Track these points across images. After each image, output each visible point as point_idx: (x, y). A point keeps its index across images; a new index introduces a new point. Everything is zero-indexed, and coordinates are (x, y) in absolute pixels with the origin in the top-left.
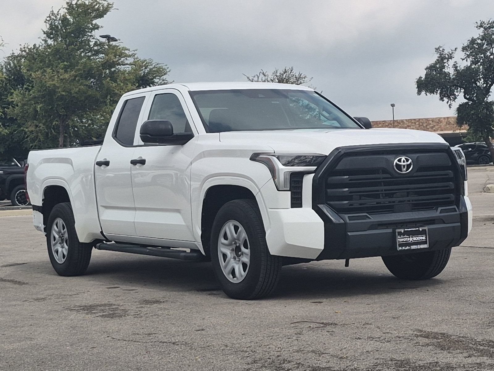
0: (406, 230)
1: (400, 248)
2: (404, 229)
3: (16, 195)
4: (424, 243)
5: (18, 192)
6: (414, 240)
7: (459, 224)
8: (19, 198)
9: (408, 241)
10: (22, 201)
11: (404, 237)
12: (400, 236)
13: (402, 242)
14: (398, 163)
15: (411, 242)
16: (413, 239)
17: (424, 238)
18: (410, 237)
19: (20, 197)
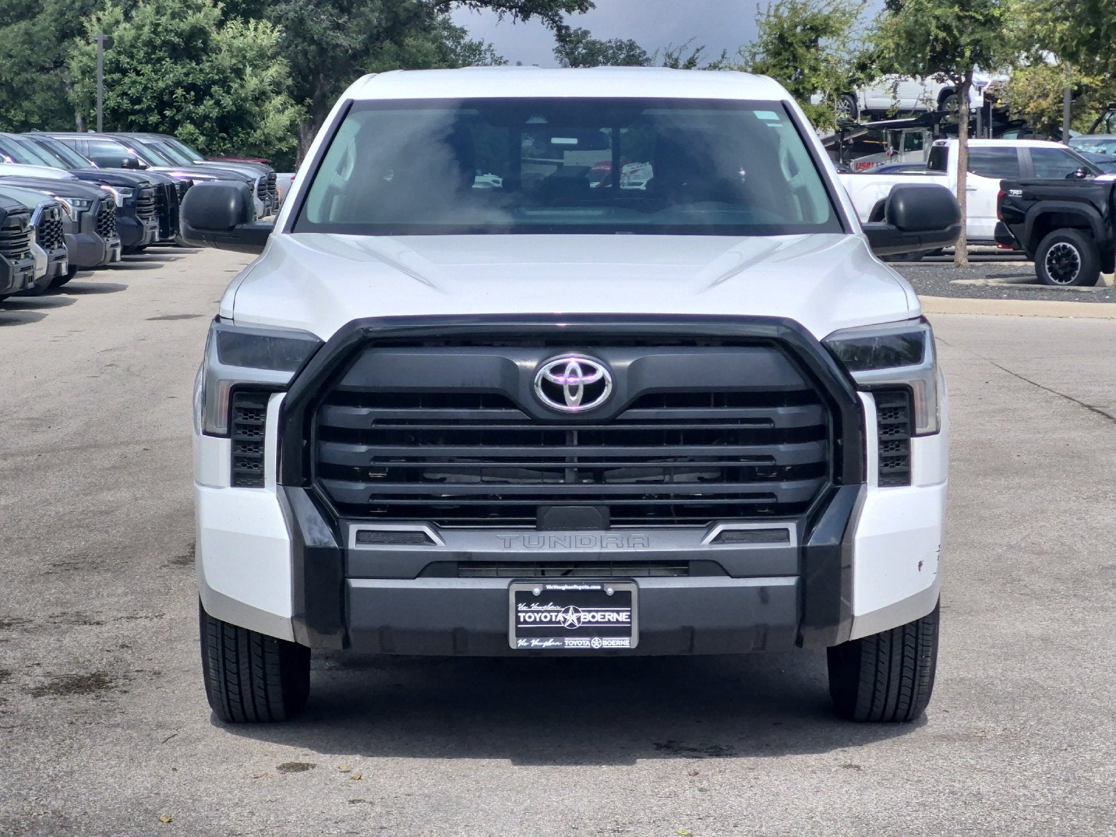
0: (549, 587)
1: (522, 643)
2: (545, 584)
3: (1048, 255)
4: (623, 631)
5: (1052, 249)
6: (582, 620)
7: (791, 581)
8: (1054, 262)
9: (559, 622)
10: (1061, 272)
11: (545, 608)
12: (528, 605)
13: (535, 622)
14: (552, 378)
15: (572, 625)
16: (579, 619)
17: (623, 617)
18: (566, 611)
19: (1059, 259)
